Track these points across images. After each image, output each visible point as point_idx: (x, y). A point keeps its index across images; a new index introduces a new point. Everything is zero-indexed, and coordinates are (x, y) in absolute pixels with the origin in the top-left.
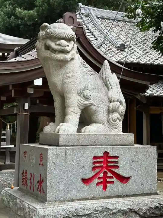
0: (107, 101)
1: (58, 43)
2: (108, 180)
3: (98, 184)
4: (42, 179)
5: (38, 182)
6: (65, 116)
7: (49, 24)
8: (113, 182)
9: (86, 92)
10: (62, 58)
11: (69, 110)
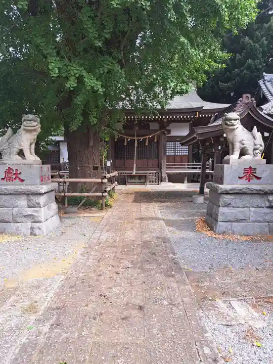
0: (254, 145)
1: (231, 122)
2: (251, 178)
6: (233, 152)
8: (253, 179)
9: (243, 142)
11: (235, 150)
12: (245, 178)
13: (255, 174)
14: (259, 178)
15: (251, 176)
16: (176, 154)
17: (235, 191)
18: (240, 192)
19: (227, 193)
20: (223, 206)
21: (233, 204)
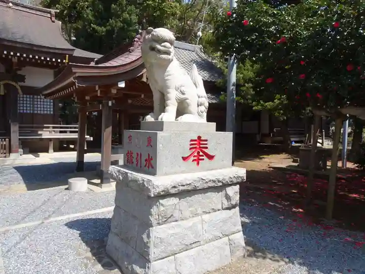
0: (197, 97)
1: (163, 44)
2: (201, 158)
3: (193, 161)
4: (150, 158)
5: (146, 160)
6: (165, 107)
7: (154, 29)
8: (203, 159)
9: (182, 89)
10: (166, 58)
11: (168, 102)
12: (192, 158)
13: (206, 150)
14: (211, 157)
15: (201, 154)
16: (36, 112)
17: (181, 188)
18: (190, 188)
19: (166, 195)
20: (159, 224)
21: (177, 214)
